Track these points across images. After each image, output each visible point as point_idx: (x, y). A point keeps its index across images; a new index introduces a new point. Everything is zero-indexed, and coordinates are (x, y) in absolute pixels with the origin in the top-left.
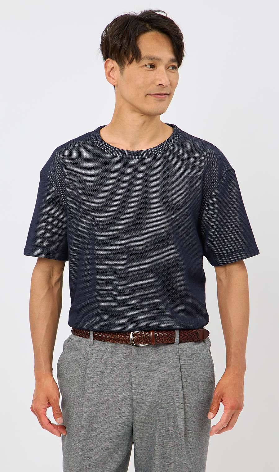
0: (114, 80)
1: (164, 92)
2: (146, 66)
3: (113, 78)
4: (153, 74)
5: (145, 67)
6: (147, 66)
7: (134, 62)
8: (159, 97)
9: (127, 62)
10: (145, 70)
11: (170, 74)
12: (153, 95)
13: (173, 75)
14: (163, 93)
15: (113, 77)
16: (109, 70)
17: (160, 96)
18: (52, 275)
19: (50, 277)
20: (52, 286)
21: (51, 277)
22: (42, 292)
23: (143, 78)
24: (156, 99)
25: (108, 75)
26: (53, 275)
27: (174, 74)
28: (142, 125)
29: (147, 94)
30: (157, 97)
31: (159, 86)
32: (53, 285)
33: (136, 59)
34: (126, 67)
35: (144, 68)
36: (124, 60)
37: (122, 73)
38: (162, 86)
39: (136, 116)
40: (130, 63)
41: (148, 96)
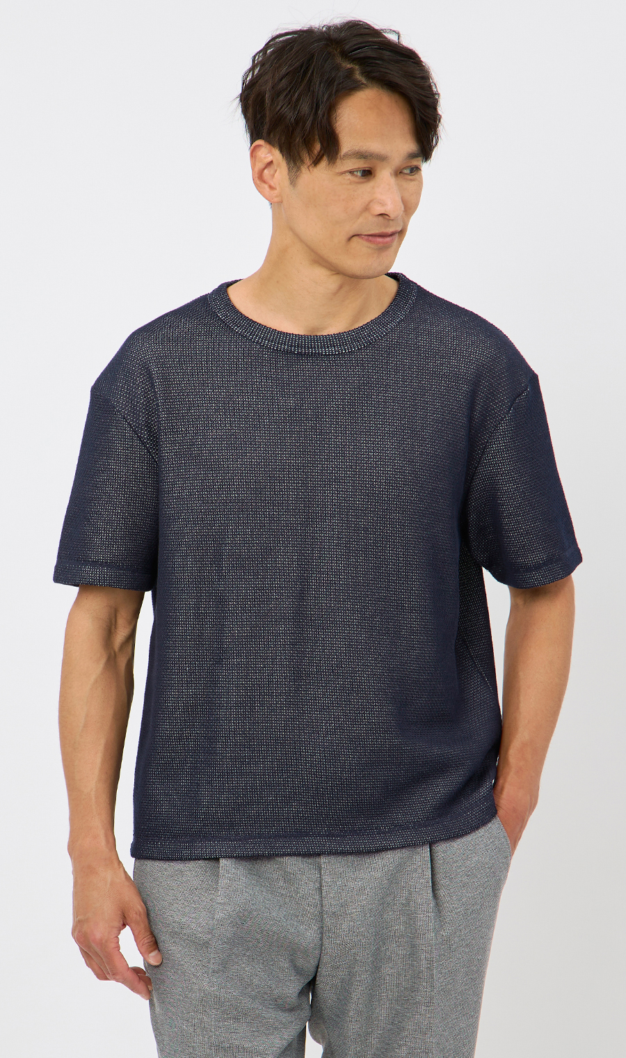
0: (272, 192)
1: (390, 230)
2: (351, 172)
3: (271, 187)
4: (366, 190)
5: (349, 176)
6: (355, 173)
7: (324, 163)
8: (379, 243)
9: (308, 161)
10: (349, 181)
11: (405, 184)
12: (366, 237)
13: (411, 186)
14: (387, 233)
15: (272, 184)
16: (260, 166)
17: (380, 240)
18: (113, 627)
19: (109, 631)
20: (115, 652)
21: (113, 631)
22: (92, 667)
23: (343, 200)
24: (373, 246)
25: (260, 178)
26: (115, 628)
27: (412, 183)
28: (335, 294)
29: (352, 234)
30: (374, 242)
31: (380, 218)
32: (117, 649)
33: (328, 157)
34: (304, 169)
35: (346, 178)
36: (299, 154)
37: (293, 182)
38: (387, 217)
39: (320, 273)
40: (316, 162)
41: (355, 238)
